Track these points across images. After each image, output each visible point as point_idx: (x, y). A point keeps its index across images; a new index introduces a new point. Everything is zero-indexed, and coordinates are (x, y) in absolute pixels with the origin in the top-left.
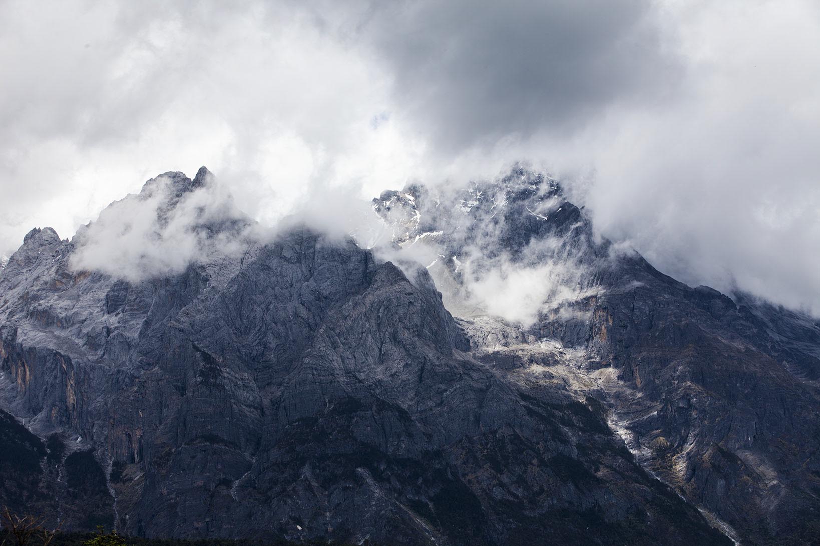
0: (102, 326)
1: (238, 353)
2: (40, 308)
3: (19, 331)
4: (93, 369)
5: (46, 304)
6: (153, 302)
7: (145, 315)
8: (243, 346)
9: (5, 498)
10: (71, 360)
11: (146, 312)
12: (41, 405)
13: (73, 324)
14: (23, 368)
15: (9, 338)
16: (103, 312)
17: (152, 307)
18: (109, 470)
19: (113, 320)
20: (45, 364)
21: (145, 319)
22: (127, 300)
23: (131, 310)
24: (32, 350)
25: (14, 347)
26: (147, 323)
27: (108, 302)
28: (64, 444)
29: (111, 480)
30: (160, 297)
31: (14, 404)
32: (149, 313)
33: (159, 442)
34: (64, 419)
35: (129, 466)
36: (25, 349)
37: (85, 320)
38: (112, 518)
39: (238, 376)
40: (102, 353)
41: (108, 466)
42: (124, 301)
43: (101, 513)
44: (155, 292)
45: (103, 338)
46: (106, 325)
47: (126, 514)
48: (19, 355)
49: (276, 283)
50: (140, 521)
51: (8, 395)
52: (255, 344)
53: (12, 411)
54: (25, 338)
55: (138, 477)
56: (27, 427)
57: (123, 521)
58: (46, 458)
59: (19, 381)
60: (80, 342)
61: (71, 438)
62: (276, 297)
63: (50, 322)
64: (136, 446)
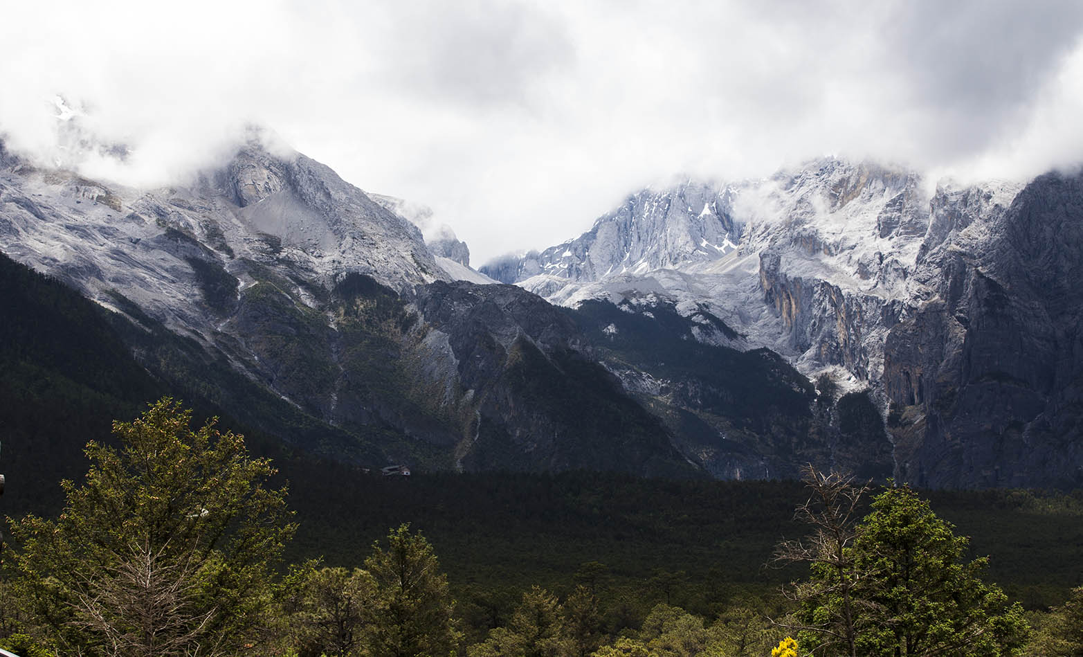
0: (874, 252)
1: (1027, 280)
2: (804, 234)
3: (783, 259)
4: (866, 299)
5: (812, 229)
6: (931, 224)
7: (922, 238)
8: (1032, 271)
9: (773, 445)
10: (840, 291)
11: (923, 235)
12: (809, 341)
13: (842, 250)
14: (787, 301)
15: (772, 267)
16: (874, 236)
17: (929, 229)
18: (887, 412)
19: (886, 246)
20: (812, 296)
21: (922, 242)
22: (901, 222)
23: (906, 233)
24: (797, 280)
25: (777, 278)
26: (925, 248)
27: (879, 225)
28: (835, 385)
29: (888, 424)
30: (937, 217)
31: (779, 341)
32: (926, 236)
33: (941, 380)
34: (835, 357)
35: (908, 408)
36: (789, 280)
37: (855, 246)
38: (891, 466)
39: (1027, 305)
40: (875, 282)
41: (885, 408)
42: (897, 223)
43: (878, 462)
44: (933, 212)
45: (876, 265)
46: (878, 250)
47: (906, 462)
48: (783, 286)
49: (1067, 198)
50: (921, 470)
51: (774, 331)
52: (1045, 268)
53: (778, 349)
54: (789, 267)
55: (918, 421)
56: (794, 366)
57: (903, 470)
58: (816, 400)
59: (785, 315)
60: (851, 270)
61: (844, 378)
62: (1067, 214)
63: (816, 248)
64: (915, 385)
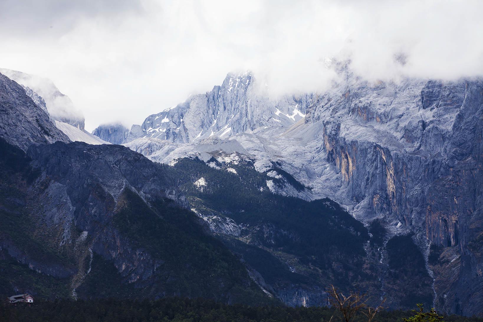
0: (418, 120)
2: (360, 105)
3: (342, 126)
4: (410, 159)
5: (366, 101)
6: (466, 97)
7: (458, 109)
9: (333, 278)
10: (389, 152)
11: (459, 107)
12: (363, 193)
13: (391, 119)
14: (346, 160)
15: (333, 132)
16: (418, 108)
17: (464, 102)
18: (428, 252)
19: (428, 115)
20: (366, 156)
21: (458, 113)
22: (440, 96)
23: (445, 105)
24: (354, 143)
25: (337, 141)
26: (460, 117)
27: (423, 98)
28: (384, 228)
29: (429, 262)
30: (471, 92)
31: (339, 193)
32: (461, 107)
33: (473, 226)
34: (385, 206)
35: (446, 249)
36: (347, 143)
37: (402, 115)
38: (431, 297)
40: (418, 145)
41: (426, 249)
42: (438, 96)
43: (420, 293)
44: (468, 88)
45: (419, 132)
46: (421, 119)
47: (444, 293)
48: (342, 148)
50: (457, 300)
51: (333, 184)
53: (338, 199)
54: (347, 132)
55: (454, 260)
56: (351, 214)
57: (442, 300)
58: (369, 242)
59: (343, 172)
60: (399, 135)
61: (392, 223)
63: (370, 117)
64: (451, 230)
